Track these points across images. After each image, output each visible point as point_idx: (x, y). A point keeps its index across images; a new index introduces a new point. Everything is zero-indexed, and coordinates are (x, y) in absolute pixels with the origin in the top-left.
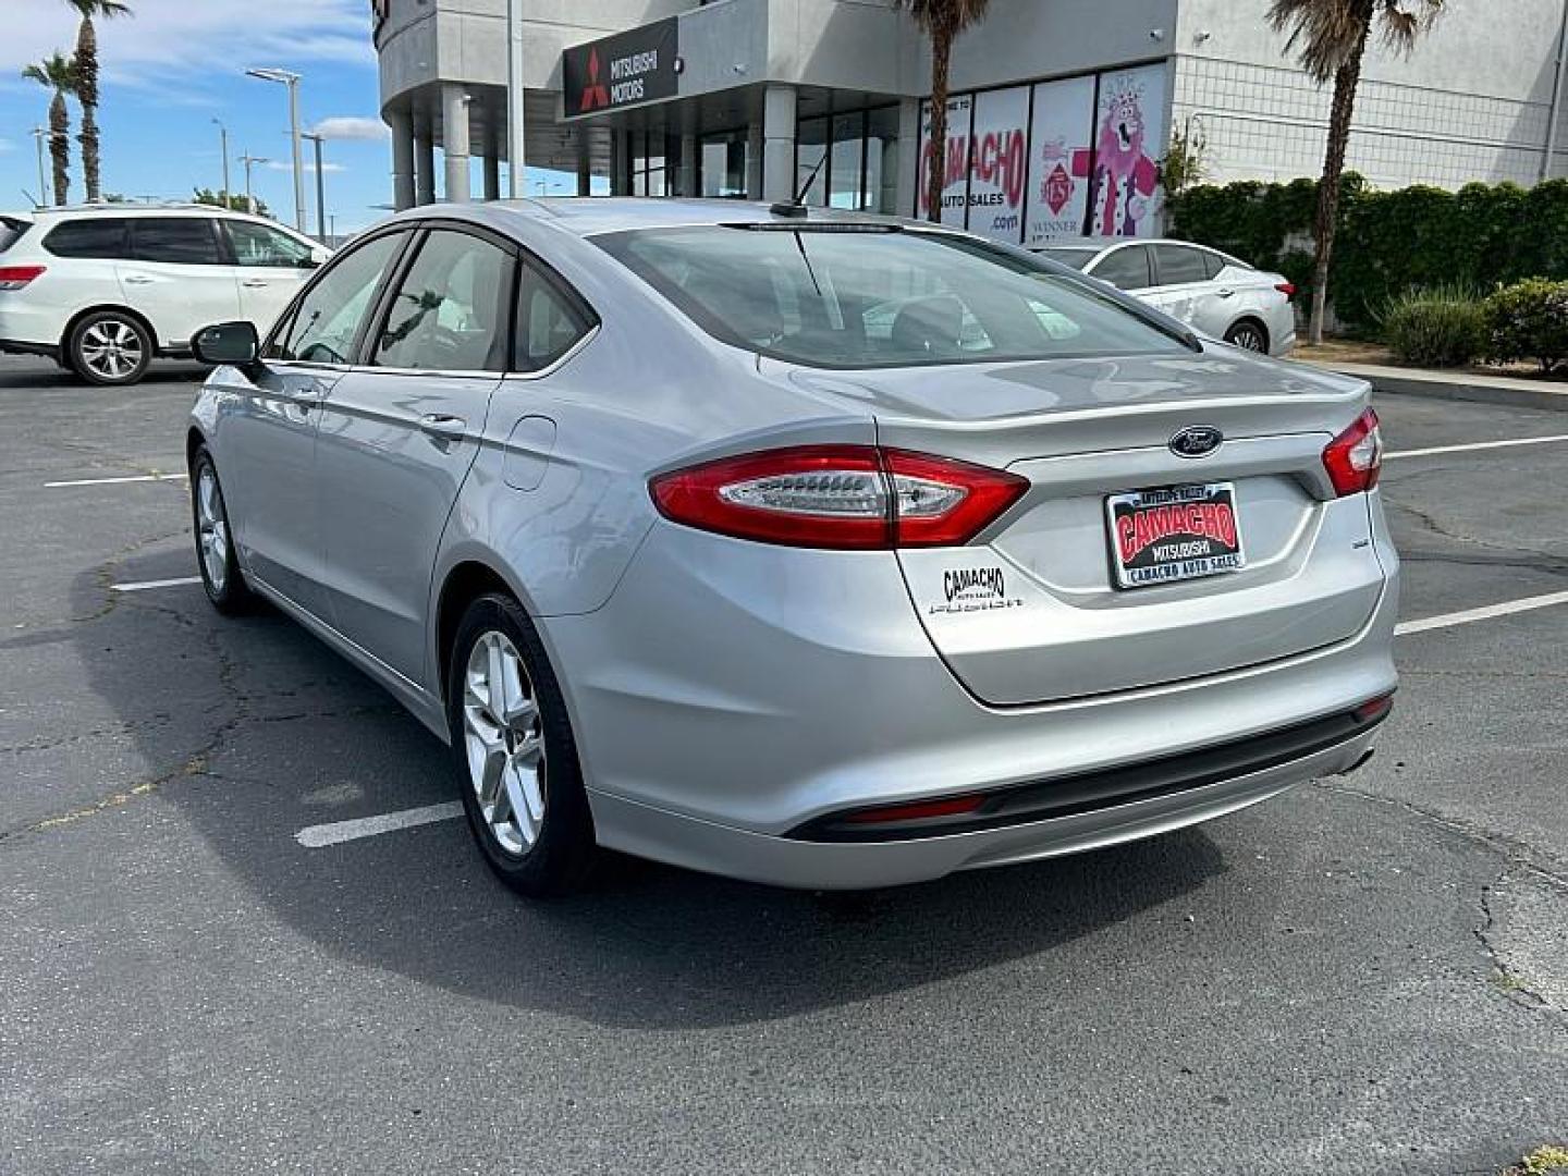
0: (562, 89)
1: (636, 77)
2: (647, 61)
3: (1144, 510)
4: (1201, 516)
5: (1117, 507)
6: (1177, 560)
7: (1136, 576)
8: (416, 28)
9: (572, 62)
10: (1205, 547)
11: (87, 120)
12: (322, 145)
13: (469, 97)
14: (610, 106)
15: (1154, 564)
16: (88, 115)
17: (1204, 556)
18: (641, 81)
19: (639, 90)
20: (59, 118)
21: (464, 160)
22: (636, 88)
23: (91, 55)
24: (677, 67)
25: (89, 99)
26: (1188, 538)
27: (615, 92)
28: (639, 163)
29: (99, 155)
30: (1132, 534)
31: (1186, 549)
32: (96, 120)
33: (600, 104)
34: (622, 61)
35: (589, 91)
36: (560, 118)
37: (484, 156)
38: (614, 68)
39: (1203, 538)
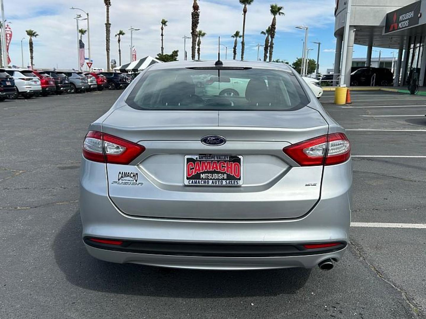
0: (385, 25)
1: (407, 20)
2: (411, 14)
3: (200, 161)
4: (226, 166)
5: (188, 159)
6: (211, 179)
7: (190, 182)
8: (343, 11)
9: (389, 17)
10: (225, 176)
11: (272, 42)
12: (320, 45)
13: (355, 30)
14: (398, 29)
15: (201, 179)
16: (272, 40)
17: (223, 179)
18: (408, 21)
19: (407, 24)
20: (267, 41)
21: (352, 47)
22: (406, 23)
23: (274, 26)
24: (419, 16)
25: (272, 37)
26: (218, 173)
27: (400, 25)
28: (412, 46)
29: (273, 50)
30: (193, 168)
31: (216, 176)
32: (273, 42)
33: (395, 29)
34: (403, 15)
35: (392, 25)
36: (384, 34)
37: (368, 46)
38: (401, 18)
39: (225, 173)
